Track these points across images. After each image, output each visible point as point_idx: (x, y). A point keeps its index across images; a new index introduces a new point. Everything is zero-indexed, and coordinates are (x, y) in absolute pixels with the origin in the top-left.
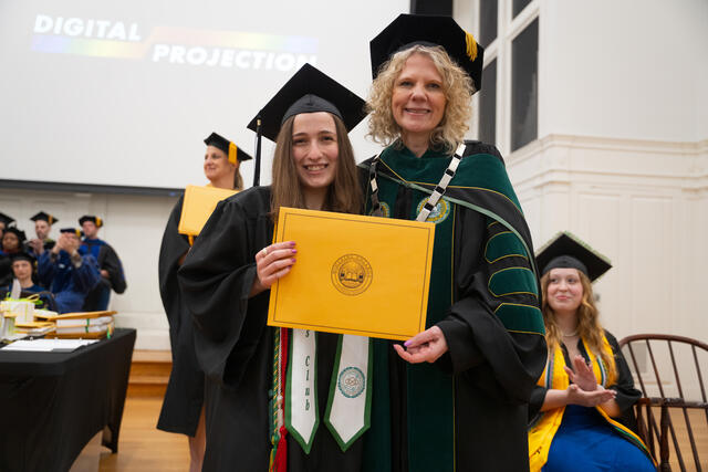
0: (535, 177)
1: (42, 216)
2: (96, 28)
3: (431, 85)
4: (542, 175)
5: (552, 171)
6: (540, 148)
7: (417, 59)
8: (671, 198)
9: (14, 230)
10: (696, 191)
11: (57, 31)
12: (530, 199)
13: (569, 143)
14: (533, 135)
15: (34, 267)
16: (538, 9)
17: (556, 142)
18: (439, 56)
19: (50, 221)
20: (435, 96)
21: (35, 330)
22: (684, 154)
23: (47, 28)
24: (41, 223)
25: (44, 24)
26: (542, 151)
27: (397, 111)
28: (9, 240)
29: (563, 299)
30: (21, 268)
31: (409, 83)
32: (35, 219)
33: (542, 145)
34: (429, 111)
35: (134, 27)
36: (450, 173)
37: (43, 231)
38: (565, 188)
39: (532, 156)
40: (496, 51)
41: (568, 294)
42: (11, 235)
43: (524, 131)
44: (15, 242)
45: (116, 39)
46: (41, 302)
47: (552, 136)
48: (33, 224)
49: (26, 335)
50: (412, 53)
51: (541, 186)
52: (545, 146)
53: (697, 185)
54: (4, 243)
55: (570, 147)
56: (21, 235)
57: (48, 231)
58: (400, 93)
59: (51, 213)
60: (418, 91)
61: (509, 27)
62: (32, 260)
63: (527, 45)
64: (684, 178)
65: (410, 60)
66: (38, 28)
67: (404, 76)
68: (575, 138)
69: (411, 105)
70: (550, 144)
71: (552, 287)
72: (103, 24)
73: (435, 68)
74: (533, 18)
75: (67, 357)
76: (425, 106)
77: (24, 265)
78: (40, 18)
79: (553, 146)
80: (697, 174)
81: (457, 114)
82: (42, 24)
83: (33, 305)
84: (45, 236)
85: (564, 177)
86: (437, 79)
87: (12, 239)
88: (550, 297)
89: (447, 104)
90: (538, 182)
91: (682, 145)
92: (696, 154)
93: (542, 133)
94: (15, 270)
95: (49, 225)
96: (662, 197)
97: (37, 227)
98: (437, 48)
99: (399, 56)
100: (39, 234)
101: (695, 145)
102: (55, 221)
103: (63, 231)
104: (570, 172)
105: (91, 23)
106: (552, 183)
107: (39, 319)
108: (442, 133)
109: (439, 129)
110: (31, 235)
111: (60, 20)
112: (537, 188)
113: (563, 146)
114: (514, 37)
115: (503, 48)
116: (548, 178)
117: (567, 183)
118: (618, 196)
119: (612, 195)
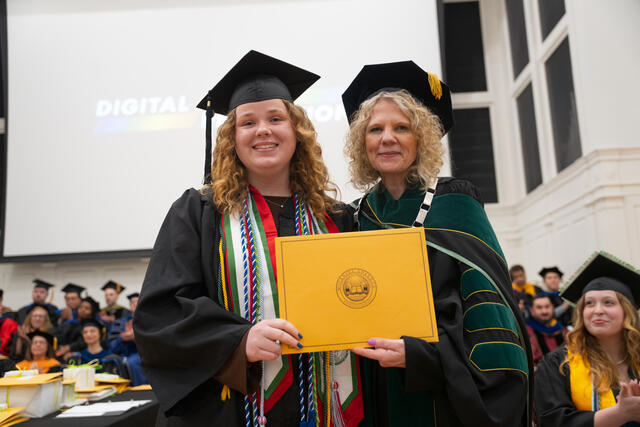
0: (583, 197)
1: (111, 285)
2: (149, 106)
3: (399, 128)
4: (592, 193)
5: (602, 187)
6: (585, 166)
7: (383, 105)
11: (116, 113)
12: (583, 218)
13: (616, 157)
14: (578, 154)
15: (101, 334)
16: (566, 29)
17: (601, 158)
18: (403, 100)
19: (119, 289)
20: (404, 137)
21: (94, 395)
23: (108, 111)
24: (110, 291)
25: (104, 108)
26: (588, 168)
27: (372, 157)
28: (83, 309)
29: (599, 323)
30: (89, 334)
31: (378, 129)
32: (104, 288)
33: (587, 162)
34: (399, 153)
35: (182, 100)
36: (425, 207)
37: (112, 298)
38: (620, 203)
39: (581, 173)
40: (530, 75)
41: (604, 318)
42: (86, 304)
43: (568, 151)
44: (88, 312)
45: (168, 112)
46: (101, 367)
47: (597, 152)
48: (103, 293)
49: (85, 400)
50: (378, 100)
51: (593, 204)
52: (591, 162)
55: (618, 161)
57: (116, 299)
58: (373, 139)
60: (388, 134)
61: (540, 49)
62: (100, 327)
63: (560, 65)
65: (377, 106)
66: (100, 113)
67: (373, 122)
68: (621, 151)
69: (382, 149)
70: (595, 160)
71: (588, 311)
72: (155, 101)
73: (401, 111)
74: (563, 37)
75: (117, 419)
76: (396, 148)
77: (92, 331)
78: (101, 104)
79: (599, 162)
81: (428, 152)
82: (103, 108)
83: (94, 370)
84: (113, 303)
86: (405, 121)
87: (87, 308)
88: (587, 322)
89: (418, 144)
90: (589, 200)
93: (587, 147)
94: (85, 335)
97: (106, 295)
98: (400, 92)
99: (367, 104)
100: (108, 301)
102: (122, 289)
103: (130, 297)
104: (622, 186)
105: (144, 101)
106: (604, 199)
107: (101, 383)
108: (416, 172)
109: (413, 168)
111: (117, 103)
112: (588, 206)
113: (609, 160)
114: (546, 58)
115: (536, 73)
116: (599, 195)
117: (621, 198)
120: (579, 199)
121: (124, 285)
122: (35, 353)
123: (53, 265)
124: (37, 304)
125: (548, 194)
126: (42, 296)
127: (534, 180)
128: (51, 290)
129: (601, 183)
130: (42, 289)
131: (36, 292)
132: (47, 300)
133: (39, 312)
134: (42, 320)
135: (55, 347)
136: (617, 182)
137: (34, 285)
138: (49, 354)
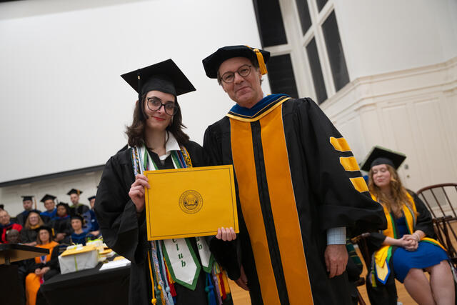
0: (355, 104)
1: (73, 191)
4: (358, 102)
5: (363, 99)
6: (352, 88)
8: (437, 98)
9: (61, 204)
10: (452, 90)
13: (369, 81)
14: (347, 81)
15: (82, 223)
16: (333, 6)
17: (361, 82)
19: (78, 193)
22: (439, 71)
24: (74, 195)
26: (354, 88)
28: (61, 210)
29: (381, 181)
30: (75, 224)
32: (69, 194)
33: (353, 85)
37: (76, 200)
38: (373, 107)
39: (351, 91)
40: (313, 33)
41: (382, 178)
42: (61, 207)
43: (341, 79)
44: (64, 211)
47: (358, 79)
51: (358, 109)
53: (451, 87)
54: (59, 212)
55: (370, 83)
56: (66, 205)
57: (78, 199)
59: (78, 188)
61: (318, 18)
62: (82, 219)
63: (331, 26)
64: (442, 85)
68: (372, 77)
70: (356, 84)
71: (375, 176)
74: (332, 10)
77: (77, 222)
79: (360, 84)
80: (450, 81)
84: (77, 203)
85: (371, 101)
87: (62, 209)
88: (375, 181)
90: (357, 107)
91: (437, 66)
92: (447, 69)
93: (352, 78)
95: (78, 195)
96: (431, 99)
97: (72, 198)
100: (73, 202)
101: (445, 64)
102: (81, 192)
103: (90, 199)
104: (374, 97)
106: (364, 106)
110: (71, 204)
112: (356, 110)
113: (365, 83)
114: (322, 23)
115: (316, 30)
117: (374, 104)
118: (405, 104)
119: (401, 105)
120: (351, 106)
121: (81, 190)
122: (43, 240)
125: (331, 105)
126: (29, 205)
127: (322, 96)
129: (364, 96)
130: (28, 201)
131: (24, 203)
132: (33, 208)
134: (37, 219)
136: (372, 95)
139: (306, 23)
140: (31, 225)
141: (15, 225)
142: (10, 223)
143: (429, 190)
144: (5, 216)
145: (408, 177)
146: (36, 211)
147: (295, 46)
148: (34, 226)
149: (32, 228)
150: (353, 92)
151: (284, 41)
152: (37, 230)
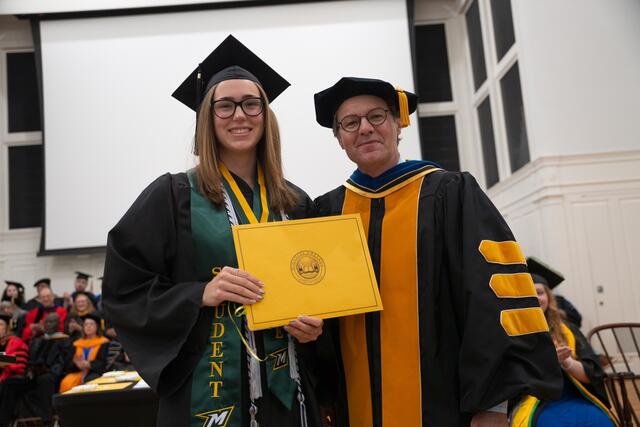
0: (532, 194)
4: (538, 192)
5: (546, 188)
6: (532, 170)
12: (531, 212)
13: (557, 163)
14: (527, 159)
16: (516, 55)
17: (545, 163)
26: (535, 172)
33: (534, 165)
38: (559, 200)
39: (528, 176)
40: (488, 90)
43: (519, 158)
47: (541, 159)
51: (539, 201)
52: (537, 167)
55: (558, 166)
61: (496, 69)
63: (511, 82)
68: (561, 158)
70: (541, 165)
74: (514, 61)
79: (541, 167)
85: (557, 192)
90: (536, 197)
93: (534, 156)
104: (561, 186)
106: (547, 197)
112: (535, 202)
113: (552, 166)
114: (501, 77)
115: (493, 87)
116: (544, 193)
117: (560, 196)
118: (607, 200)
119: (602, 201)
120: (528, 196)
122: (88, 333)
123: (86, 256)
124: (79, 292)
125: (503, 191)
126: (83, 285)
127: (493, 178)
128: (90, 279)
129: (545, 184)
131: (77, 282)
132: (87, 289)
133: (82, 298)
135: (103, 327)
136: (557, 183)
137: (76, 276)
138: (99, 333)
139: (480, 76)
140: (78, 311)
141: (60, 308)
142: (53, 305)
143: (627, 329)
144: (48, 296)
145: (602, 303)
146: (87, 294)
147: (463, 104)
148: (82, 311)
149: (80, 314)
150: (532, 178)
151: (448, 97)
152: (84, 318)
